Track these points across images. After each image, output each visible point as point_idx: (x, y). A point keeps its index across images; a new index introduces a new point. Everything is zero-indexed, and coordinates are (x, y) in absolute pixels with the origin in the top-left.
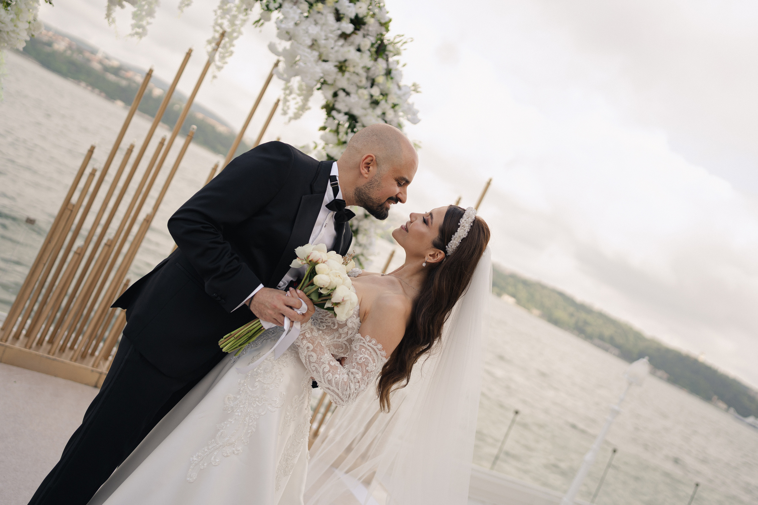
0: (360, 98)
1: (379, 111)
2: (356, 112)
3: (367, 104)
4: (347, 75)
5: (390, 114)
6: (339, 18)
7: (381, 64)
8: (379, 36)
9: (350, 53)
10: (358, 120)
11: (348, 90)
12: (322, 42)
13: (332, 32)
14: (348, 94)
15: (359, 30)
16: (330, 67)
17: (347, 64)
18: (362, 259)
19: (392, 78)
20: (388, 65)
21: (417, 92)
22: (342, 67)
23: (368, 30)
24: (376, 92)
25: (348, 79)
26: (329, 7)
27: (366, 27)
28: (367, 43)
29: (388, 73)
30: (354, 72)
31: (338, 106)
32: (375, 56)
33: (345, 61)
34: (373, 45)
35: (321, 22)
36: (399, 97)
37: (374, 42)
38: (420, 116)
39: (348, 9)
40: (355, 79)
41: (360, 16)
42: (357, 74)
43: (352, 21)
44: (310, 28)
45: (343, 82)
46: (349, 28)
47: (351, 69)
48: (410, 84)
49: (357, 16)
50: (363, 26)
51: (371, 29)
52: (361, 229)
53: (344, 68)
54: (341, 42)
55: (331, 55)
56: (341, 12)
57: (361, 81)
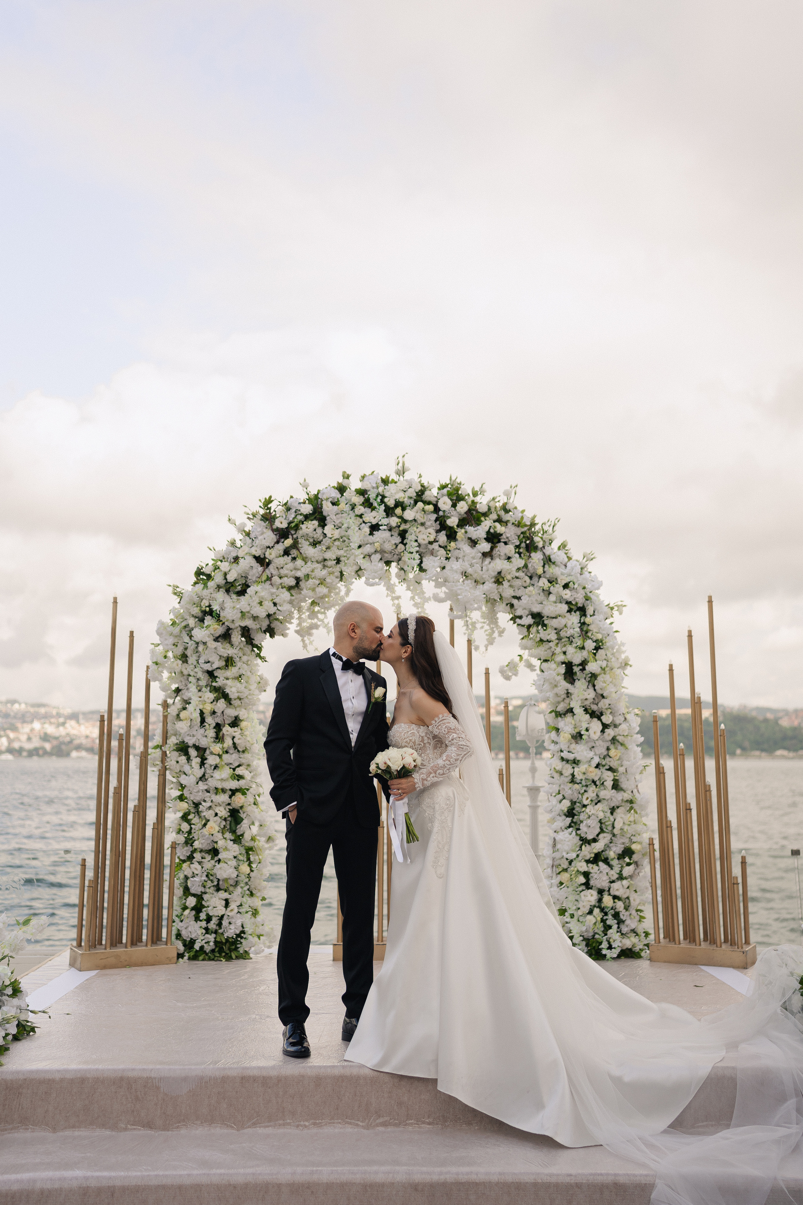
0: (529, 596)
1: (552, 598)
2: (536, 609)
3: (542, 597)
4: (506, 583)
5: (567, 594)
6: (473, 543)
7: (537, 557)
8: (522, 536)
9: (499, 564)
10: (543, 615)
11: (518, 596)
12: (470, 570)
13: (473, 558)
14: (519, 598)
15: (499, 541)
16: (490, 586)
17: (502, 575)
18: (620, 738)
19: (554, 563)
20: (544, 554)
21: (592, 560)
22: (499, 579)
23: (507, 538)
24: (543, 583)
25: (511, 586)
26: (462, 540)
27: (504, 536)
28: (510, 549)
29: (548, 560)
30: (513, 578)
31: (518, 613)
32: (528, 554)
33: (500, 573)
34: (518, 547)
35: (461, 556)
36: (570, 575)
37: (518, 543)
38: (600, 579)
39: (475, 533)
40: (517, 583)
41: (492, 531)
42: (517, 578)
43: (488, 539)
44: (453, 566)
45: (507, 591)
46: (485, 546)
47: (509, 577)
48: (580, 558)
49: (488, 532)
50: (502, 537)
51: (508, 535)
52: (604, 710)
53: (501, 580)
54: (488, 560)
55: (484, 576)
56: (473, 538)
57: (525, 581)
